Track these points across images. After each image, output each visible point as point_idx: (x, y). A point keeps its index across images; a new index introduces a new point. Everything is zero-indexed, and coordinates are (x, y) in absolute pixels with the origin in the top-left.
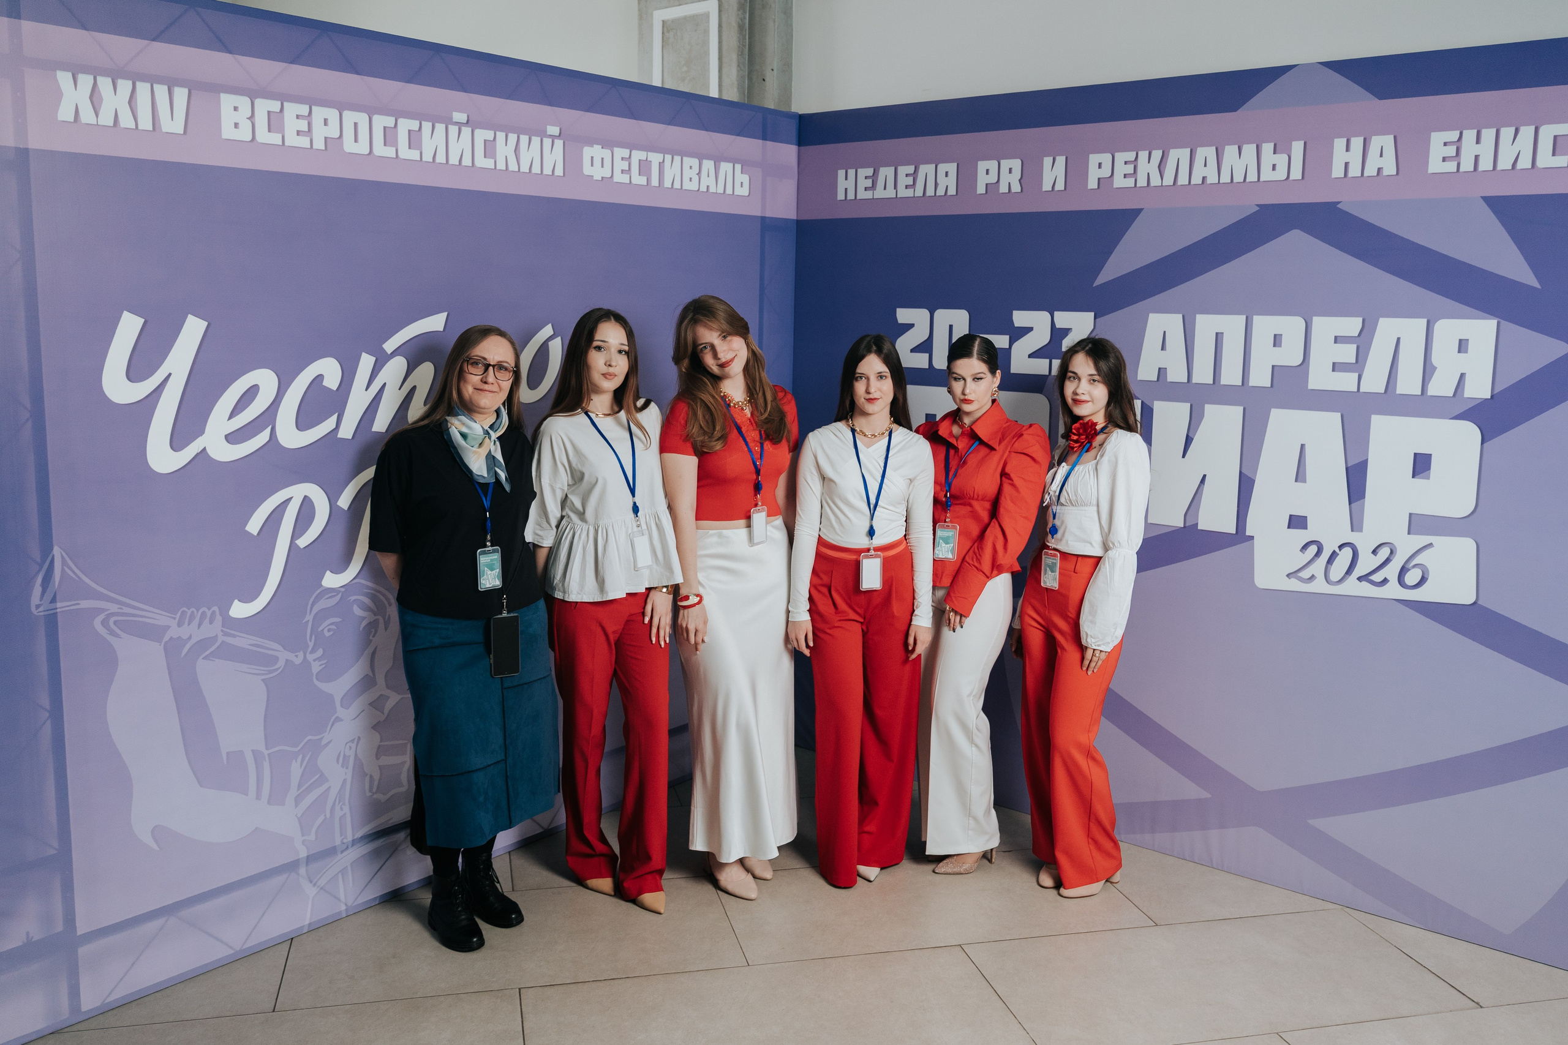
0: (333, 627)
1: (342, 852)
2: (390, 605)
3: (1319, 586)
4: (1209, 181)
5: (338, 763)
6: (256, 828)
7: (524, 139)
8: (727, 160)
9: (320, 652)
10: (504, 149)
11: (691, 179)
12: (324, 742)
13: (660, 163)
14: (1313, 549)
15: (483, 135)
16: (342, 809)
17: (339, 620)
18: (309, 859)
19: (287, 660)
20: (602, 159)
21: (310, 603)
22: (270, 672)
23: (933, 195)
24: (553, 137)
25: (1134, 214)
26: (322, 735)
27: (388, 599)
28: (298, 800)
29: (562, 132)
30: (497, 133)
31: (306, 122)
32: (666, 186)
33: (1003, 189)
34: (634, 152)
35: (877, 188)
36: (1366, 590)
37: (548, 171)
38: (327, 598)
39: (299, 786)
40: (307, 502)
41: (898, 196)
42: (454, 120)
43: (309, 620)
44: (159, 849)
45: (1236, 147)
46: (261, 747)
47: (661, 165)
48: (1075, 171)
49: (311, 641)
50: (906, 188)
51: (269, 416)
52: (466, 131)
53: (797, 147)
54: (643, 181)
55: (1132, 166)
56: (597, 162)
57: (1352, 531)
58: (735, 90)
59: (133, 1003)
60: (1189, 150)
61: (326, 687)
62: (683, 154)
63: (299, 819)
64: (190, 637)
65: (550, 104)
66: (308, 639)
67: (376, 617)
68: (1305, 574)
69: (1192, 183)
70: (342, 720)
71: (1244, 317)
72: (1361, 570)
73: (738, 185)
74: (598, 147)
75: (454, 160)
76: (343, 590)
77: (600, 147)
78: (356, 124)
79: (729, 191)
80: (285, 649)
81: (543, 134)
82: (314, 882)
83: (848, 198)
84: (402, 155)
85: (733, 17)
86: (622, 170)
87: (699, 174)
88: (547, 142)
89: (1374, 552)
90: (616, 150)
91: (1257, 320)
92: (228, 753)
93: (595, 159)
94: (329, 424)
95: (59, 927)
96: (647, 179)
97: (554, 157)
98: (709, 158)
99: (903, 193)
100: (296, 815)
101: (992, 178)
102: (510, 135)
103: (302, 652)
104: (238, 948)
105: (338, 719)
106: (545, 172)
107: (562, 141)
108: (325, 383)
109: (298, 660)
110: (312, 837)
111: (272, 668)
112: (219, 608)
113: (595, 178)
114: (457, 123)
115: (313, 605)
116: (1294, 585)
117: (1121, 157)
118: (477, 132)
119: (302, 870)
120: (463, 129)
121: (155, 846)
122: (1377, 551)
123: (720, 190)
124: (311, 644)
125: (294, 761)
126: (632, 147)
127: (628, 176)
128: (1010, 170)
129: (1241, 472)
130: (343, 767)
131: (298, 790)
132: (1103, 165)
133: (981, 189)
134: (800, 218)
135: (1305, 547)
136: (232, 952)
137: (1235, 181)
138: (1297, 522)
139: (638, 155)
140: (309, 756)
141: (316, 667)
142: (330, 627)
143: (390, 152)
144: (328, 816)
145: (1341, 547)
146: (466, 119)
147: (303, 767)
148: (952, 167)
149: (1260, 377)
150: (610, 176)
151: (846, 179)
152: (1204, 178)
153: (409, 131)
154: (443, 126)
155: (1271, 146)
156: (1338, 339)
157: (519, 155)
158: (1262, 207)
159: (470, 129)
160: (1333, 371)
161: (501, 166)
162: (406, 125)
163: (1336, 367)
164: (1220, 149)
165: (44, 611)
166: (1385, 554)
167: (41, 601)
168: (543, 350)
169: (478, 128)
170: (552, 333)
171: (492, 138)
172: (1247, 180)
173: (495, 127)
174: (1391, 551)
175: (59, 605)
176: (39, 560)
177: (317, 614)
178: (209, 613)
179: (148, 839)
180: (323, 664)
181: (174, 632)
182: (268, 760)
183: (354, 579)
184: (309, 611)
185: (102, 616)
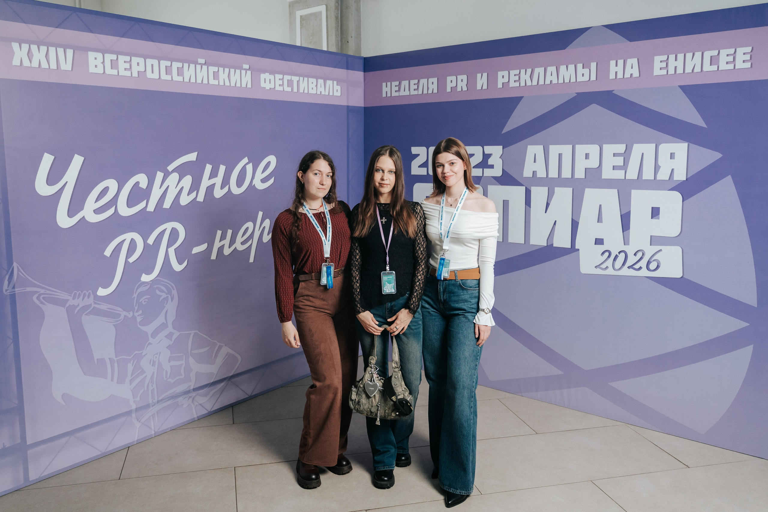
0: (147, 300)
1: (152, 406)
2: (174, 289)
3: (610, 271)
4: (553, 82)
5: (150, 364)
6: (112, 395)
7: (232, 71)
8: (330, 79)
9: (140, 312)
10: (223, 75)
11: (312, 88)
12: (143, 354)
13: (297, 81)
14: (607, 254)
15: (212, 69)
16: (152, 386)
17: (150, 297)
18: (137, 410)
19: (125, 316)
20: (270, 79)
21: (136, 288)
22: (117, 321)
23: (427, 93)
24: (246, 70)
25: (519, 99)
26: (142, 351)
27: (172, 287)
28: (131, 382)
29: (250, 67)
30: (220, 68)
31: (129, 64)
32: (300, 92)
33: (459, 89)
34: (285, 76)
35: (401, 91)
36: (632, 273)
37: (244, 85)
38: (143, 287)
39: (132, 376)
40: (133, 241)
41: (411, 94)
42: (199, 62)
43: (135, 297)
44: (65, 404)
45: (565, 66)
46: (113, 356)
47: (298, 82)
48: (492, 80)
49: (136, 306)
50: (414, 90)
51: (114, 201)
52: (205, 67)
53: (363, 73)
54: (289, 89)
55: (518, 76)
56: (268, 81)
57: (625, 245)
58: (335, 47)
59: (54, 477)
60: (543, 68)
61: (144, 328)
62: (309, 76)
63: (131, 390)
64: (78, 305)
65: (245, 55)
66: (135, 306)
67: (167, 296)
68: (603, 266)
69: (546, 84)
70: (152, 344)
71: (572, 146)
72: (629, 263)
73: (335, 91)
74: (267, 74)
75: (199, 81)
76: (151, 282)
77: (269, 74)
78: (152, 65)
79: (331, 94)
80: (124, 310)
81: (241, 68)
82: (139, 420)
83: (388, 96)
84: (174, 79)
85: (333, 14)
86: (279, 85)
87: (316, 86)
88: (243, 72)
89: (635, 254)
90: (276, 75)
91: (578, 147)
92: (97, 359)
93: (266, 79)
94: (142, 205)
95: (19, 441)
96: (292, 89)
97: (247, 79)
98: (321, 78)
99: (413, 93)
100: (130, 389)
101: (454, 85)
102: (226, 69)
103: (132, 312)
104: (103, 451)
105: (150, 344)
106: (242, 86)
107: (250, 72)
108: (140, 186)
109: (130, 315)
110: (138, 399)
111: (117, 320)
112: (92, 291)
113: (266, 89)
114: (200, 64)
115: (137, 290)
116: (599, 272)
117: (513, 72)
118: (210, 68)
119: (134, 415)
120: (203, 66)
121: (64, 404)
122: (636, 254)
123: (327, 93)
124: (136, 308)
125: (129, 363)
126: (284, 74)
127: (282, 87)
128: (462, 80)
129: (572, 219)
130: (153, 366)
131: (131, 377)
132: (504, 77)
133: (449, 90)
134: (365, 106)
135: (603, 253)
136: (100, 453)
137: (565, 82)
138: (599, 242)
139: (287, 78)
140: (136, 361)
141: (139, 319)
142: (145, 300)
143: (169, 78)
144: (146, 389)
145: (620, 253)
146: (205, 62)
147: (133, 366)
148: (435, 80)
149: (580, 174)
150: (274, 87)
151: (387, 87)
152: (551, 81)
153: (178, 68)
154: (194, 65)
155: (581, 65)
156: (615, 154)
157: (230, 78)
158: (578, 94)
159: (206, 67)
160: (613, 169)
161: (222, 83)
162: (176, 65)
163: (614, 168)
164: (558, 68)
165: (9, 293)
166: (640, 255)
167: (8, 287)
168: (244, 169)
169: (210, 66)
170: (248, 161)
171: (217, 71)
172: (571, 81)
173: (219, 66)
174: (643, 253)
175: (16, 290)
176: (7, 269)
177: (138, 294)
178: (87, 293)
179: (60, 400)
180: (142, 318)
181: (71, 302)
182: (116, 362)
183: (156, 277)
184: (135, 293)
185: (37, 295)
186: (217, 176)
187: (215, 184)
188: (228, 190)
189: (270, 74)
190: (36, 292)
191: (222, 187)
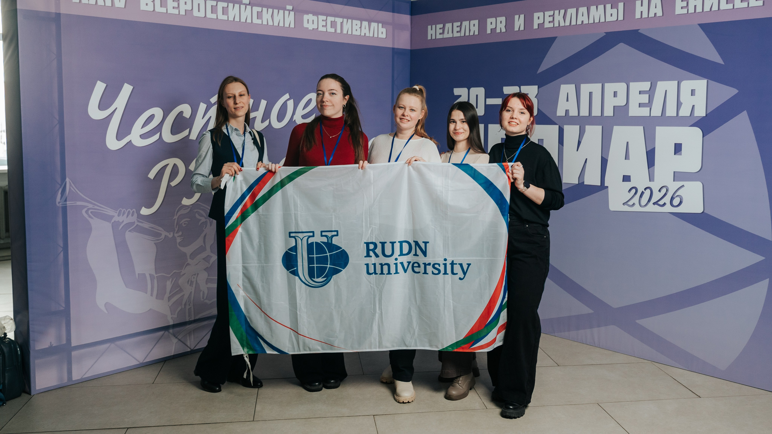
0: (187, 223)
1: (189, 324)
3: (637, 208)
4: (584, 23)
5: (188, 284)
6: (150, 309)
7: (276, 11)
8: (375, 21)
9: (180, 233)
10: (267, 15)
11: (356, 30)
12: (181, 274)
14: (634, 191)
15: (256, 9)
16: (189, 305)
17: (190, 220)
18: (174, 326)
19: (166, 235)
20: (313, 20)
21: (176, 211)
22: (158, 240)
23: (469, 35)
24: (289, 11)
25: (553, 39)
26: (181, 270)
29: (294, 8)
30: (263, 8)
31: (177, 3)
32: (344, 33)
33: (498, 30)
34: (328, 17)
35: (445, 33)
36: (657, 209)
37: (287, 25)
38: (184, 210)
40: (175, 166)
41: (454, 37)
42: (243, 3)
43: (175, 219)
44: (107, 313)
45: (595, 7)
46: (153, 273)
47: (341, 23)
48: (529, 21)
50: (457, 32)
51: (159, 128)
53: (410, 16)
54: (332, 30)
55: (552, 18)
56: (311, 22)
57: (650, 181)
59: (95, 379)
60: (575, 9)
61: (183, 249)
62: (353, 18)
63: (170, 307)
64: (123, 222)
66: (175, 227)
67: (206, 220)
68: (630, 203)
69: (577, 24)
70: (190, 265)
71: (601, 84)
72: (654, 199)
73: (380, 33)
74: (311, 15)
75: (244, 20)
76: (191, 206)
78: (199, 5)
79: (376, 36)
80: (164, 230)
81: (284, 9)
82: (176, 336)
83: (433, 38)
84: (219, 18)
86: (323, 26)
87: (360, 28)
88: (287, 13)
89: (660, 190)
90: (320, 16)
91: (607, 85)
92: (138, 274)
93: (309, 20)
94: (186, 133)
95: (64, 342)
96: (335, 29)
97: (290, 19)
98: (365, 20)
99: (456, 35)
100: (168, 305)
101: (493, 26)
102: (269, 9)
103: (172, 233)
104: (141, 362)
105: (188, 264)
106: (286, 26)
107: (293, 12)
108: (184, 115)
109: (170, 236)
110: (176, 316)
111: (159, 238)
112: (136, 210)
113: (309, 29)
114: (245, 4)
115: (177, 212)
116: (626, 208)
117: (547, 14)
118: (254, 8)
119: (171, 330)
120: (248, 6)
121: (105, 311)
123: (371, 35)
124: (176, 229)
125: (168, 281)
126: (327, 15)
127: (326, 28)
128: (501, 22)
129: (602, 157)
130: (190, 286)
131: (170, 294)
132: (540, 18)
133: (489, 31)
134: (412, 49)
135: (630, 190)
136: (138, 363)
137: (595, 22)
138: (626, 178)
139: (330, 19)
140: (175, 279)
141: (179, 240)
142: (185, 222)
143: (214, 16)
144: (183, 307)
145: (645, 189)
146: (249, 2)
147: (172, 284)
148: (476, 22)
149: (608, 112)
150: (316, 28)
151: (432, 30)
152: (582, 21)
153: (223, 7)
154: (238, 5)
155: (610, 5)
156: (641, 92)
157: (273, 18)
158: (607, 33)
159: (250, 7)
160: (639, 107)
161: (265, 23)
162: (221, 5)
163: (640, 105)
164: (588, 8)
165: (62, 205)
166: (664, 191)
167: (60, 200)
168: (285, 105)
169: (254, 6)
170: (289, 97)
171: (261, 11)
172: (601, 21)
173: (262, 6)
174: (667, 189)
175: (68, 203)
176: (60, 183)
177: (179, 215)
178: (131, 212)
179: (103, 308)
180: (182, 239)
181: (116, 218)
182: (156, 278)
183: (197, 201)
184: (175, 215)
185: (86, 209)
186: (258, 110)
187: (256, 117)
188: (268, 124)
189: (313, 15)
190: (84, 207)
191: (263, 121)
